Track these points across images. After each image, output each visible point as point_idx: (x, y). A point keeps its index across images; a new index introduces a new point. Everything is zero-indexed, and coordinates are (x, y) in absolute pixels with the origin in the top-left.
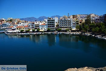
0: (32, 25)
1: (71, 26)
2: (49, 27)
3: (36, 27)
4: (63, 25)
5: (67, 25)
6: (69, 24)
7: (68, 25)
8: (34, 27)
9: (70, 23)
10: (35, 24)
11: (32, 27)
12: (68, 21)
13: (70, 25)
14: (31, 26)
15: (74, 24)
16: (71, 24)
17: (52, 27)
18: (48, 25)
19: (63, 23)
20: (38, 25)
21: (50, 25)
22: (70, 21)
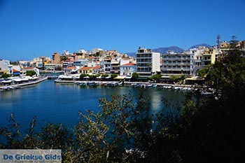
0: (106, 65)
1: (191, 69)
2: (139, 69)
3: (113, 69)
4: (170, 67)
5: (179, 67)
6: (187, 63)
7: (184, 66)
8: (109, 70)
9: (189, 62)
10: (112, 63)
11: (106, 70)
12: (184, 57)
13: (189, 67)
14: (105, 67)
15: (198, 64)
16: (191, 63)
17: (146, 70)
18: (138, 65)
19: (170, 62)
20: (117, 64)
21: (142, 65)
22: (189, 56)
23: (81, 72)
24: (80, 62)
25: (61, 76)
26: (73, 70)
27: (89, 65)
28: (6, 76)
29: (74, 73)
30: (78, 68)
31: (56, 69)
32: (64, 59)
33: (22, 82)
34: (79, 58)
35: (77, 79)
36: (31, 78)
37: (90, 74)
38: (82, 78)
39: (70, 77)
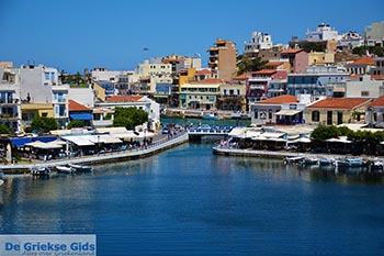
23: (316, 116)
24: (313, 79)
25: (237, 132)
26: (286, 111)
27: (353, 91)
28: (43, 125)
29: (286, 121)
30: (305, 100)
31: (219, 105)
32: (253, 64)
33: (97, 148)
34: (310, 63)
35: (301, 147)
36: (129, 135)
37: (355, 127)
38: (320, 143)
39: (274, 137)
